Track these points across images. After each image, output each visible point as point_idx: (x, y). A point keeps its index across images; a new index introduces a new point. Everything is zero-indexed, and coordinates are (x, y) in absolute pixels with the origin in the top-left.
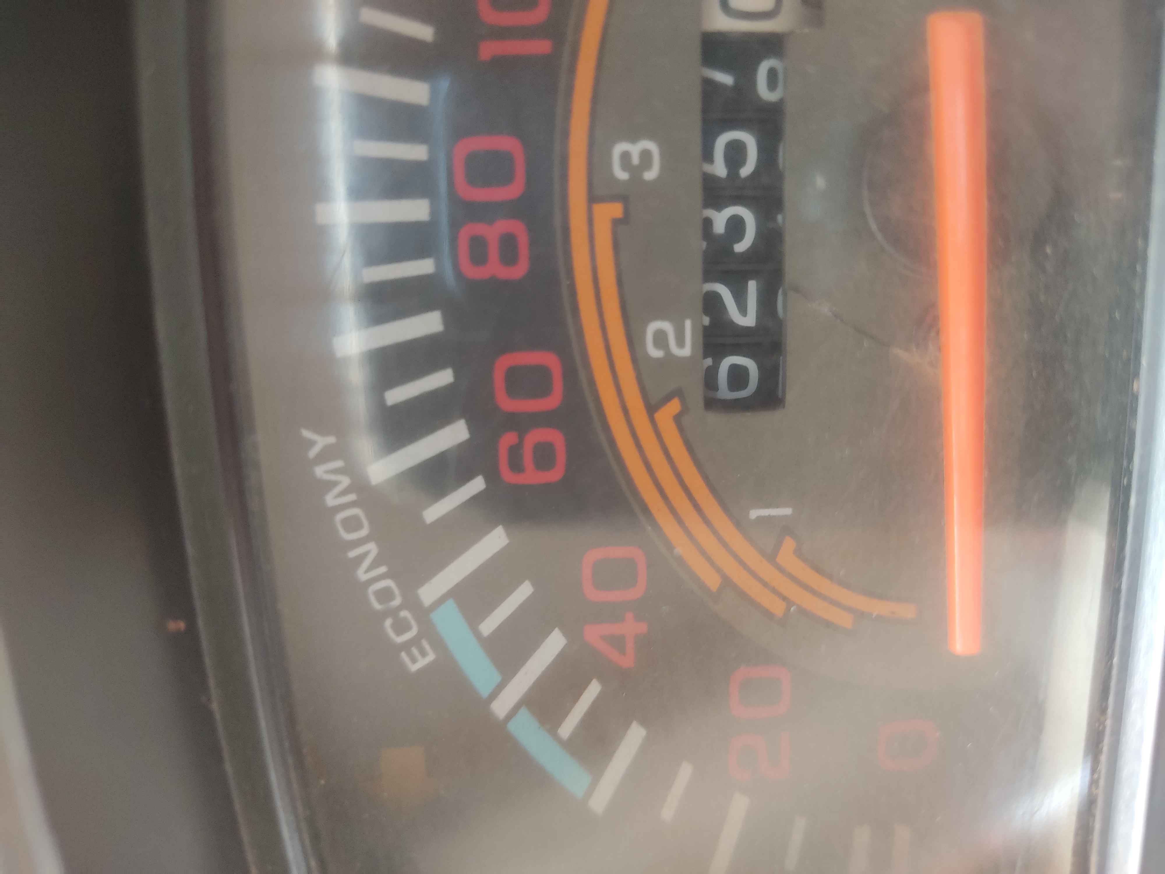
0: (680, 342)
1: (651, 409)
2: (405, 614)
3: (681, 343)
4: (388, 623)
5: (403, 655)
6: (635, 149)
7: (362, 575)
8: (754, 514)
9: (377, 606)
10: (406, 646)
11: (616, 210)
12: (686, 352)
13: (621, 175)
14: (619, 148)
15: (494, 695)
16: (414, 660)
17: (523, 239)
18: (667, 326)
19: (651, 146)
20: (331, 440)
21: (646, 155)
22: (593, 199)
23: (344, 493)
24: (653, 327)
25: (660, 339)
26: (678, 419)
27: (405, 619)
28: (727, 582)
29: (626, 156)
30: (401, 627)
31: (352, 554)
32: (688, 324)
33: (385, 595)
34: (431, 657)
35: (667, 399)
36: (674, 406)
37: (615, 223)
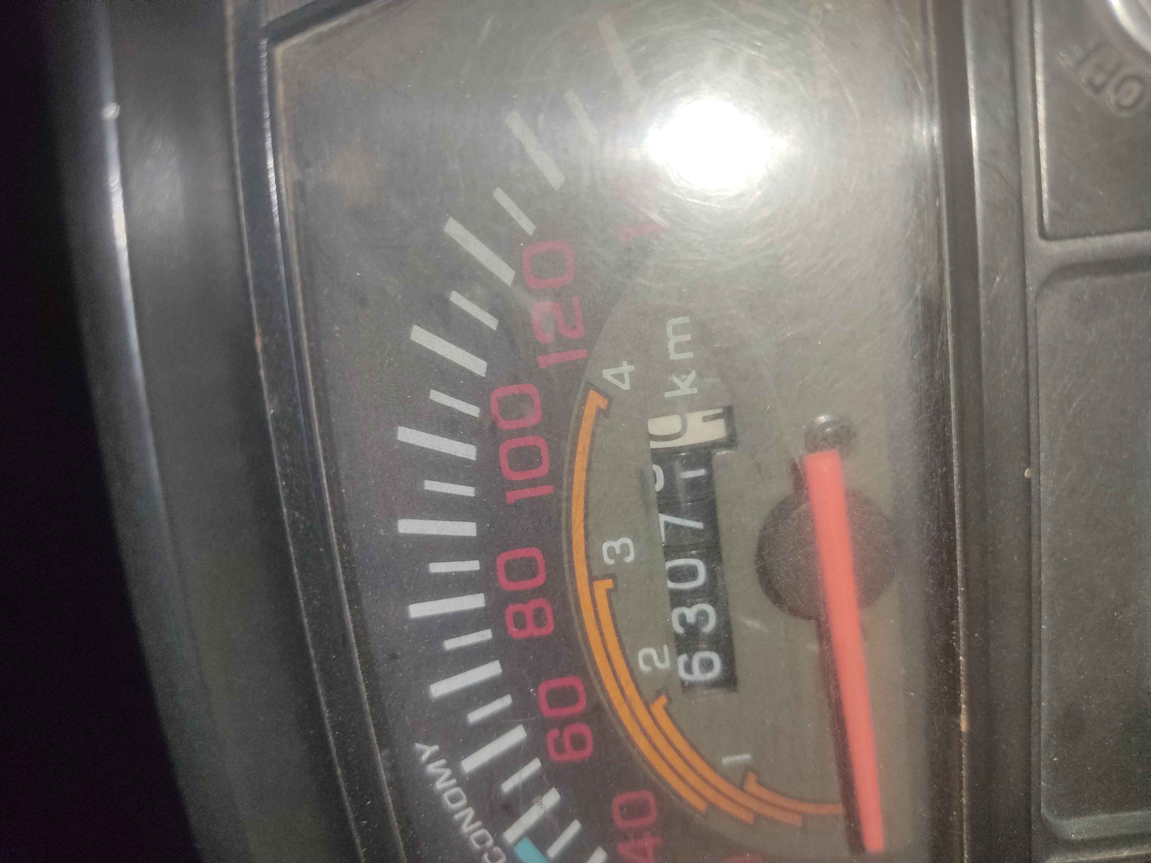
0: (661, 659)
2: (497, 849)
3: (662, 661)
4: (486, 856)
6: (617, 545)
7: (465, 828)
8: (726, 761)
9: (477, 847)
11: (609, 583)
12: (666, 664)
13: (610, 562)
14: (605, 546)
17: (548, 610)
18: (652, 652)
19: (627, 541)
20: (435, 748)
21: (625, 548)
22: (592, 579)
23: (449, 779)
24: (642, 653)
25: (648, 660)
26: (666, 709)
27: (496, 852)
29: (611, 550)
30: (494, 858)
31: (457, 817)
32: (666, 648)
33: (482, 841)
35: (657, 696)
36: (663, 700)
37: (609, 592)
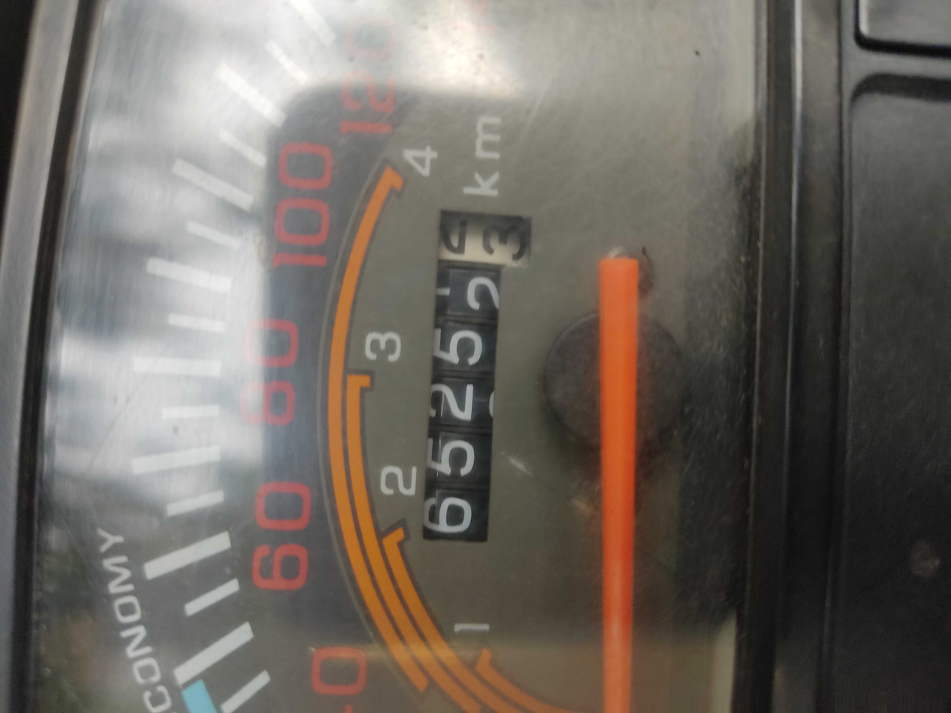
0: (407, 484)
6: (383, 339)
13: (370, 355)
14: (370, 337)
19: (394, 336)
37: (363, 391)
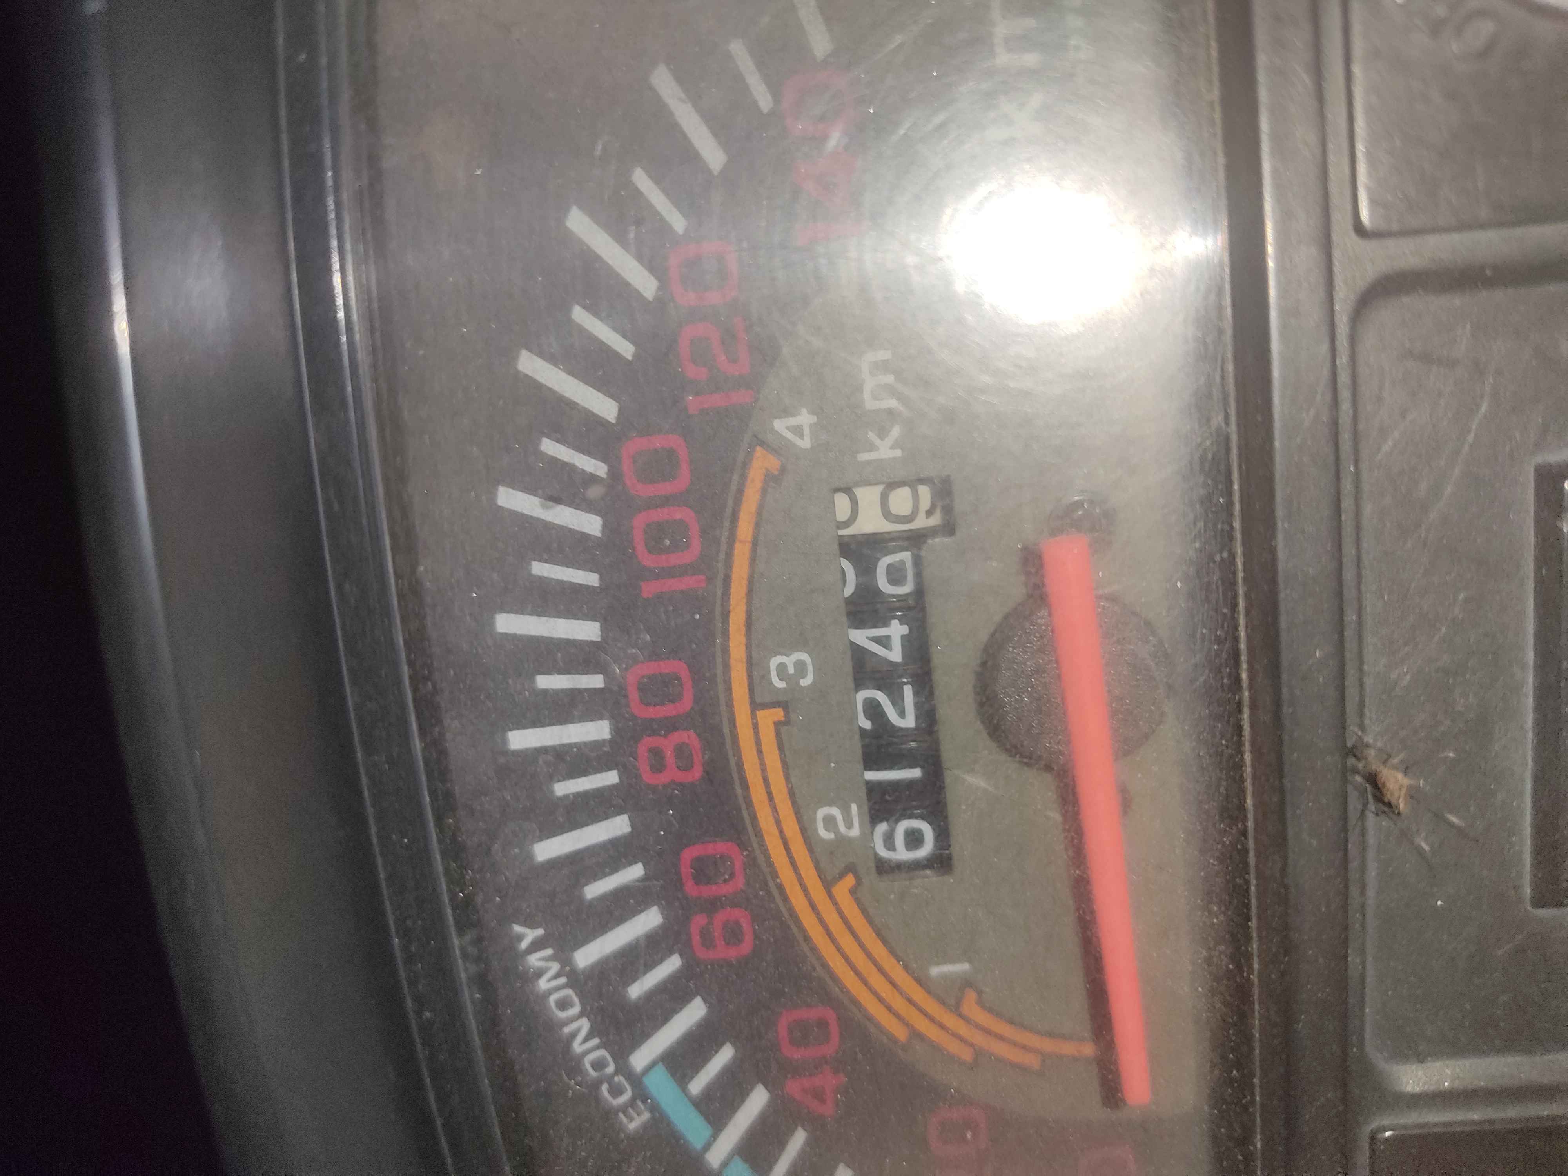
1: (828, 886)
2: (619, 1079)
3: (849, 826)
4: (604, 1088)
5: (621, 1115)
7: (577, 1047)
8: (935, 971)
9: (593, 1073)
10: (624, 1109)
11: (778, 714)
12: (855, 832)
15: (707, 1147)
16: (631, 1119)
17: (696, 747)
18: (835, 811)
20: (540, 932)
21: (800, 667)
22: (755, 706)
23: (557, 976)
24: (822, 813)
25: (830, 822)
26: (853, 892)
27: (619, 1083)
28: (916, 1035)
29: (782, 667)
30: (616, 1091)
31: (567, 1030)
32: (854, 807)
33: (598, 1065)
34: (646, 1116)
35: (842, 876)
36: (849, 880)
